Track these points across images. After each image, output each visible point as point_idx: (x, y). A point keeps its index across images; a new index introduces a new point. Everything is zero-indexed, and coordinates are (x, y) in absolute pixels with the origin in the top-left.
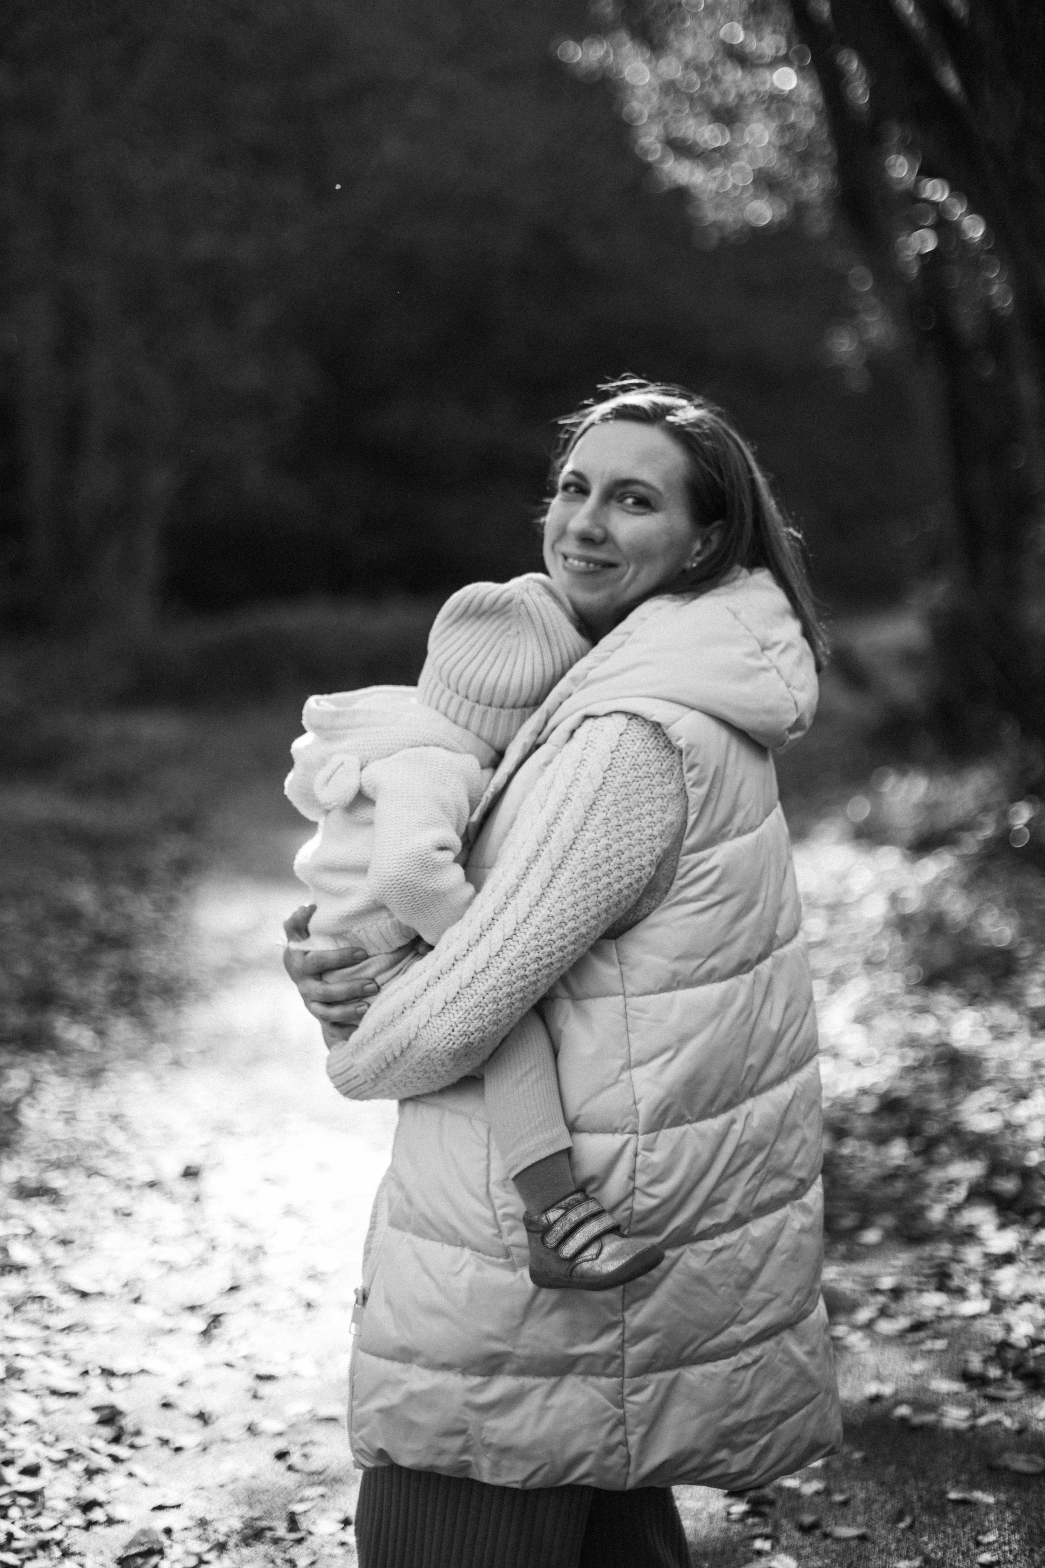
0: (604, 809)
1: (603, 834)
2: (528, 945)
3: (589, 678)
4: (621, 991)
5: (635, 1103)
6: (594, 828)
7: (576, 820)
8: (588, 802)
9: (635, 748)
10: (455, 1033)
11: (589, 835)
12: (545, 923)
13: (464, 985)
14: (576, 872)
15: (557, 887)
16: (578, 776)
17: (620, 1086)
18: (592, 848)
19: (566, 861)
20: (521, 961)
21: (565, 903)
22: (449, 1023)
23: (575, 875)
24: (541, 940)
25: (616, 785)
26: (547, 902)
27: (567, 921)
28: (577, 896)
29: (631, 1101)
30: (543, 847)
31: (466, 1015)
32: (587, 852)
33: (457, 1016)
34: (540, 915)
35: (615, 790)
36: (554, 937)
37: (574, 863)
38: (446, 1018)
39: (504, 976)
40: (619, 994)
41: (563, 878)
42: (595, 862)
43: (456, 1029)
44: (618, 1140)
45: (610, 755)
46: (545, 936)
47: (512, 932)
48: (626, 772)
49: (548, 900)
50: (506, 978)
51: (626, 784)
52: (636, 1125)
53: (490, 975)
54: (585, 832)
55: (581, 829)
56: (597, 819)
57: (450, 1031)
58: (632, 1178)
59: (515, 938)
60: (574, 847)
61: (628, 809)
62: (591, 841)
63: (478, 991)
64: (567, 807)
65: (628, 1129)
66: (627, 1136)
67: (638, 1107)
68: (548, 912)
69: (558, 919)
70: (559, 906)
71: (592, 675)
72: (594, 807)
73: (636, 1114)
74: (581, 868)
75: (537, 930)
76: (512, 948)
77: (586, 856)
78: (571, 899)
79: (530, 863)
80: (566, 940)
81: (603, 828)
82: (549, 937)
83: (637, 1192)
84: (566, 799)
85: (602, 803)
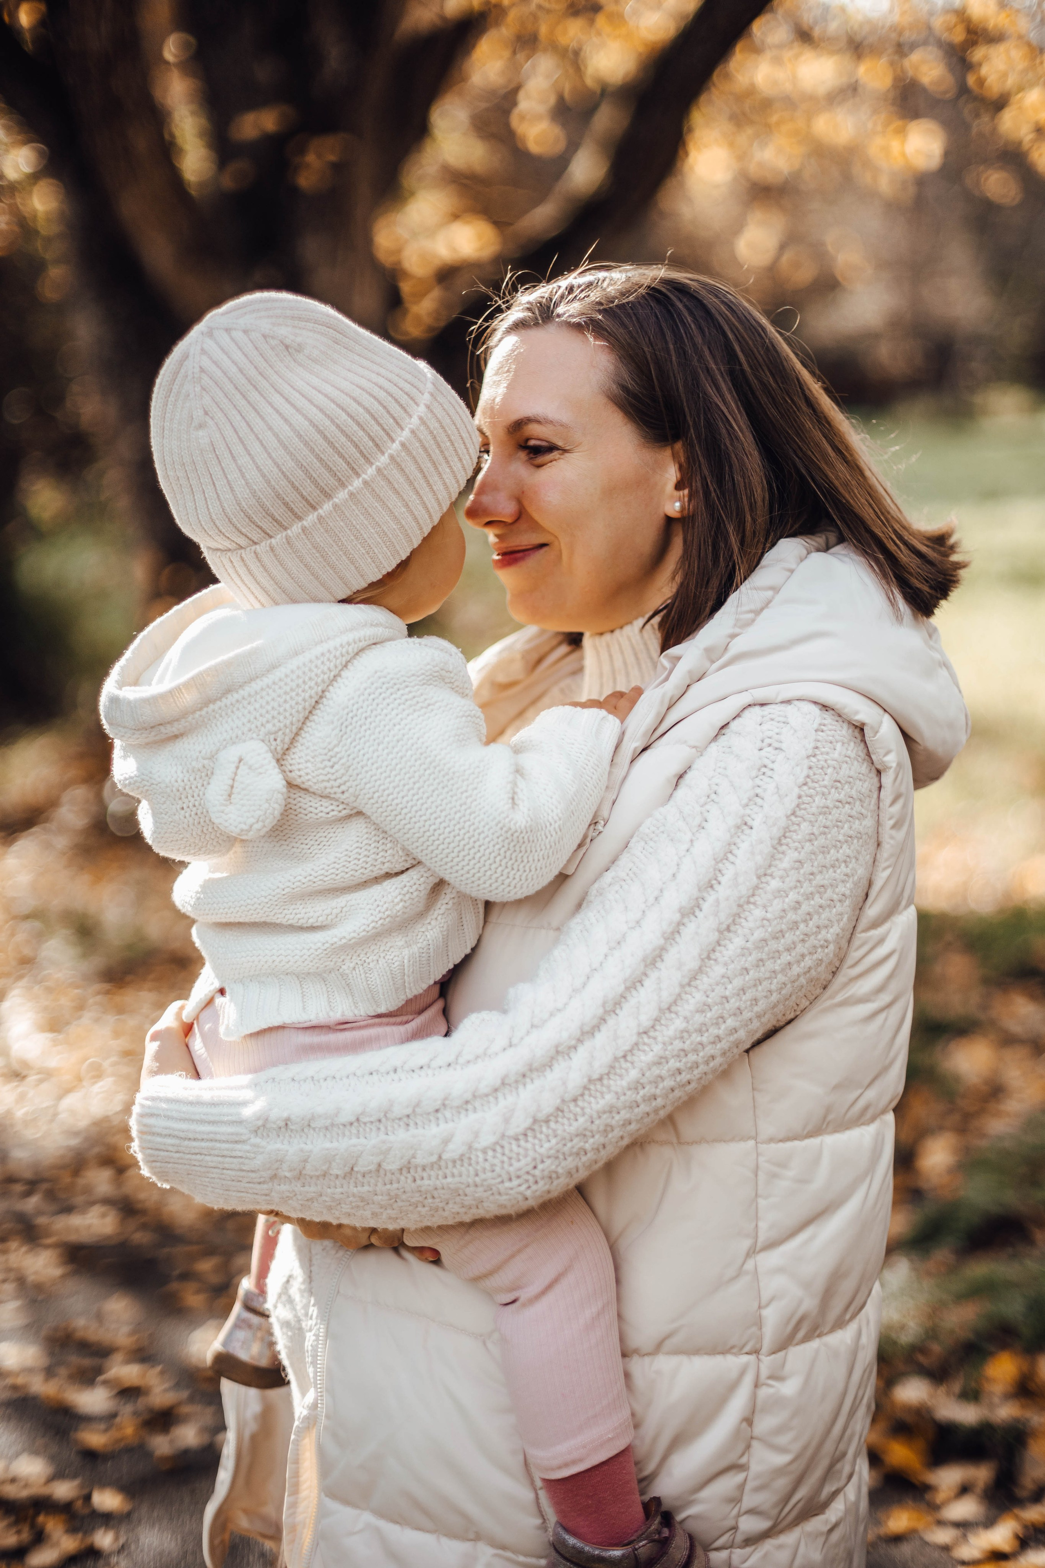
0: (797, 844)
1: (792, 884)
2: (670, 1048)
3: (732, 651)
4: (753, 1134)
5: (760, 1307)
6: (781, 873)
7: (759, 859)
8: (776, 832)
9: (836, 755)
10: (537, 1172)
11: (774, 884)
12: (697, 1015)
13: (568, 1097)
14: (752, 939)
15: (721, 959)
16: (758, 791)
17: (744, 1280)
18: (777, 906)
19: (737, 920)
20: (656, 1071)
21: (730, 987)
22: (531, 1153)
23: (749, 945)
24: (688, 1042)
25: (814, 810)
26: (704, 982)
27: (726, 1016)
28: (747, 978)
29: (756, 1305)
30: (705, 895)
31: (560, 1145)
32: (770, 909)
33: (547, 1145)
34: (692, 1001)
35: (813, 818)
36: (704, 1039)
37: (751, 924)
38: (529, 1146)
39: (629, 1093)
40: (749, 1138)
41: (731, 947)
42: (778, 928)
43: (540, 1167)
44: (733, 1363)
45: (806, 763)
46: (694, 1035)
47: (650, 1023)
48: (825, 790)
49: (705, 979)
50: (631, 1096)
51: (825, 811)
52: (760, 1339)
53: (608, 1087)
54: (769, 878)
55: (763, 874)
56: (787, 859)
57: (529, 1168)
58: (749, 1421)
59: (652, 1034)
60: (752, 900)
61: (825, 850)
62: (780, 893)
63: (588, 1111)
64: (743, 837)
65: (747, 1349)
66: (745, 1359)
67: (765, 1313)
68: (704, 998)
69: (716, 1011)
70: (719, 990)
71: (738, 646)
72: (784, 841)
73: (759, 1322)
74: (759, 934)
75: (684, 1025)
76: (646, 1048)
77: (769, 916)
78: (738, 982)
79: (683, 916)
80: (719, 1046)
81: (793, 876)
82: (699, 1039)
83: (755, 1443)
84: (744, 825)
85: (795, 836)
